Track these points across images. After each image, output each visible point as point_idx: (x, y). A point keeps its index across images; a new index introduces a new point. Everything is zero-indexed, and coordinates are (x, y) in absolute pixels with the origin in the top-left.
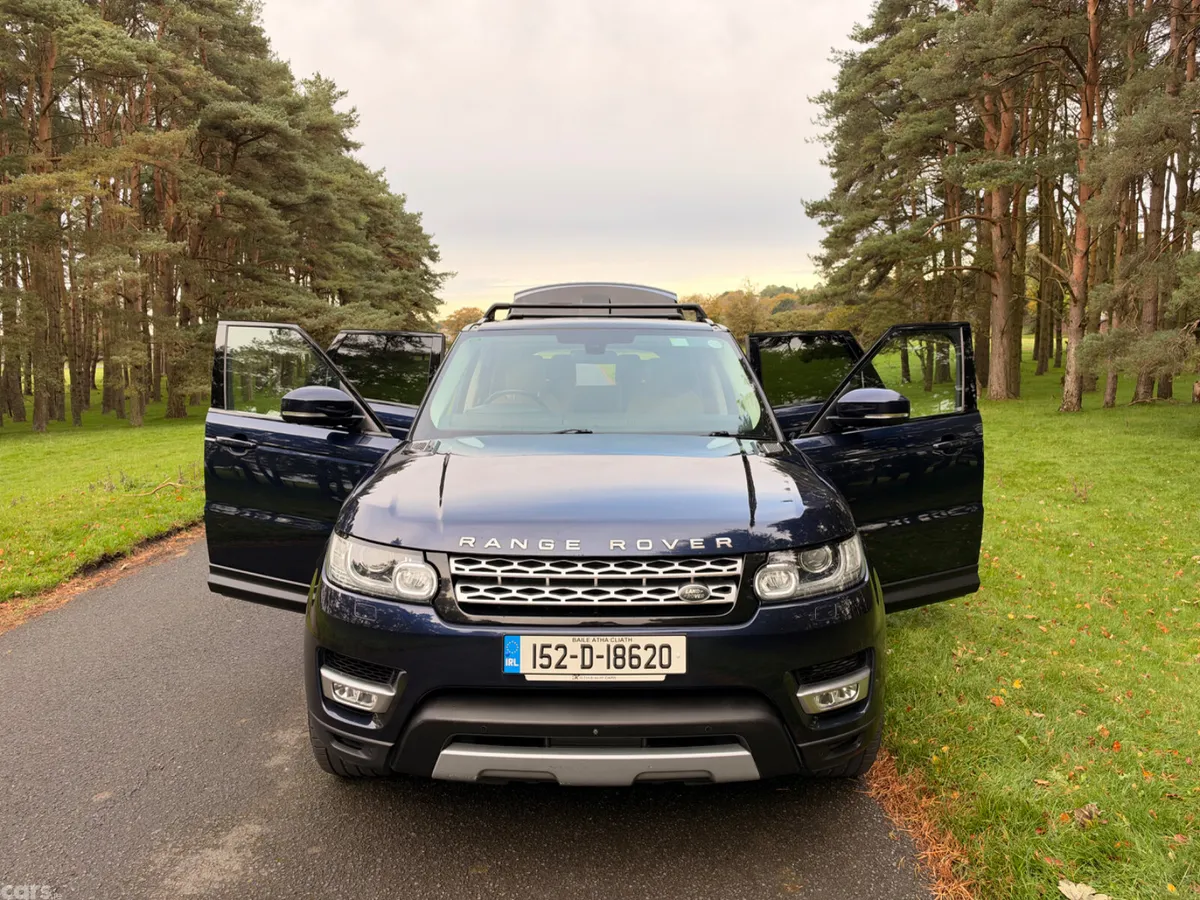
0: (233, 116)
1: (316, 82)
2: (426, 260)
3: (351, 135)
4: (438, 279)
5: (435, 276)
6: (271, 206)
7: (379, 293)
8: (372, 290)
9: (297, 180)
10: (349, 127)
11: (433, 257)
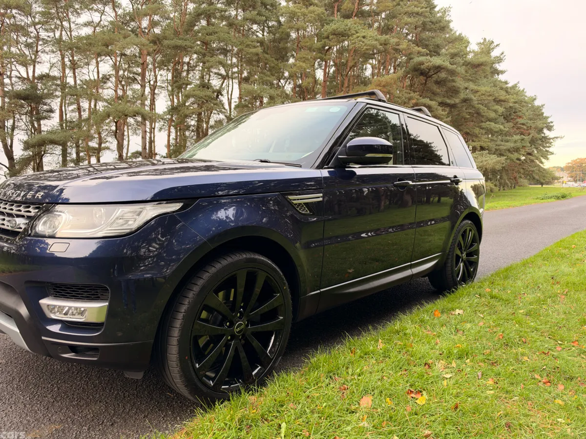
0: (422, 63)
1: (483, 43)
2: (545, 131)
3: (499, 67)
4: (551, 141)
5: (550, 139)
6: (439, 105)
7: (505, 148)
8: (501, 147)
9: (455, 91)
10: (499, 63)
11: (550, 128)
